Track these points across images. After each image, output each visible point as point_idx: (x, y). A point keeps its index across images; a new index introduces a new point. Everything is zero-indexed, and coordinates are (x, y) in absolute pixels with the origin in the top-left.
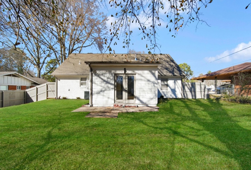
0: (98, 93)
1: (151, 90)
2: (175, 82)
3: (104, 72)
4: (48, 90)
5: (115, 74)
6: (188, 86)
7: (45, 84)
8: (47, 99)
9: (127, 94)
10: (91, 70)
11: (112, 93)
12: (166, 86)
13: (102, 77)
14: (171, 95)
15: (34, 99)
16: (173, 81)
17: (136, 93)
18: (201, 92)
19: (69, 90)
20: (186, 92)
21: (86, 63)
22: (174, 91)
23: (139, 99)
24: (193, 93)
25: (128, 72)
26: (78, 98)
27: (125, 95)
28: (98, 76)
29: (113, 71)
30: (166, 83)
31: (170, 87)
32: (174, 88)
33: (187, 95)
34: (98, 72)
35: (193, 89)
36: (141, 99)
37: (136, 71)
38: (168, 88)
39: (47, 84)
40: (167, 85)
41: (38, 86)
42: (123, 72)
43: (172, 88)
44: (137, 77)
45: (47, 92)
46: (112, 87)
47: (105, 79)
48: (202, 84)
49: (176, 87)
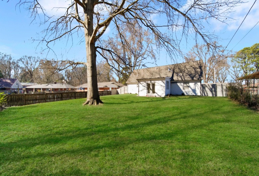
0: (141, 91)
1: (162, 89)
2: (195, 84)
3: (143, 82)
4: (125, 90)
5: (147, 83)
6: (208, 87)
7: (124, 87)
8: (124, 93)
9: (152, 91)
10: (139, 82)
11: (146, 91)
12: (187, 87)
13: (142, 84)
14: (192, 94)
15: (120, 93)
16: (194, 83)
17: (156, 91)
18: (222, 91)
20: (206, 91)
21: (137, 79)
22: (194, 91)
23: (157, 93)
24: (214, 93)
25: (152, 82)
26: (136, 93)
27: (151, 91)
28: (141, 84)
29: (146, 82)
30: (188, 85)
31: (191, 88)
32: (194, 88)
33: (207, 93)
34: (141, 83)
35: (213, 89)
36: (158, 93)
37: (156, 81)
38: (189, 88)
40: (189, 87)
41: (121, 88)
42: (150, 82)
43: (193, 89)
44: (156, 84)
46: (146, 88)
47: (144, 85)
48: (223, 85)
49: (196, 88)
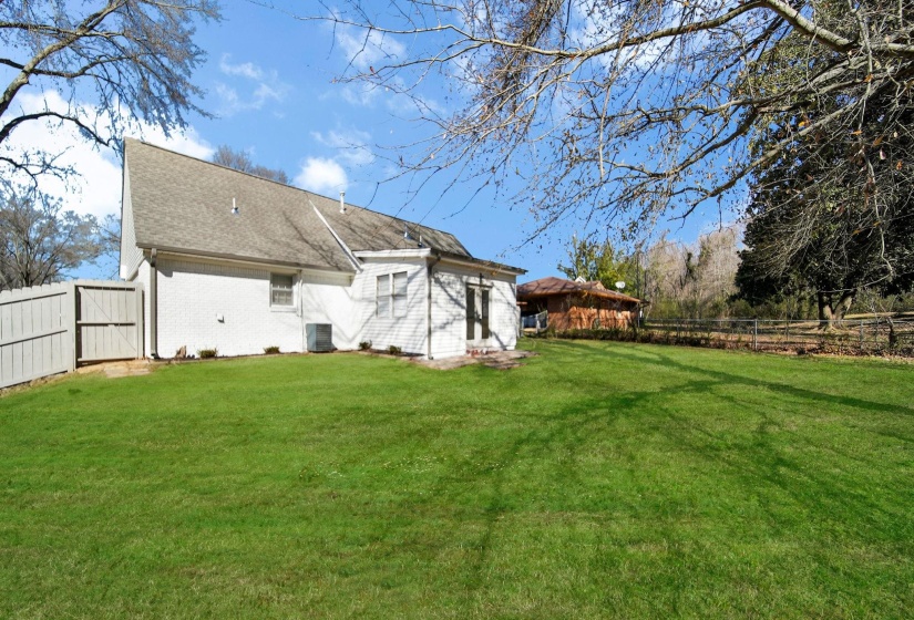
4: (83, 321)
5: (468, 285)
7: (68, 286)
8: (79, 365)
9: (480, 327)
11: (462, 327)
13: (448, 288)
17: (495, 324)
19: (222, 321)
23: (496, 337)
25: (484, 282)
27: (478, 329)
28: (441, 285)
29: (465, 278)
36: (499, 336)
37: (494, 282)
39: (77, 287)
42: (477, 280)
44: (492, 293)
45: (78, 327)
46: (464, 313)
